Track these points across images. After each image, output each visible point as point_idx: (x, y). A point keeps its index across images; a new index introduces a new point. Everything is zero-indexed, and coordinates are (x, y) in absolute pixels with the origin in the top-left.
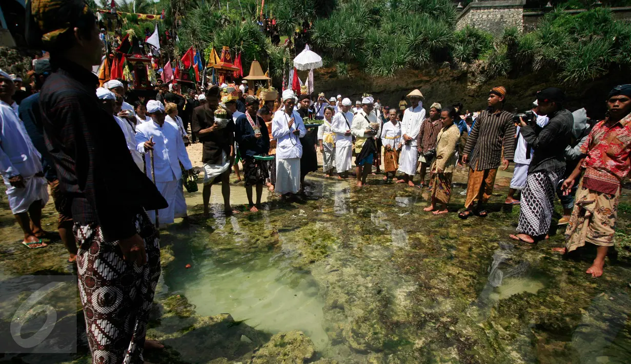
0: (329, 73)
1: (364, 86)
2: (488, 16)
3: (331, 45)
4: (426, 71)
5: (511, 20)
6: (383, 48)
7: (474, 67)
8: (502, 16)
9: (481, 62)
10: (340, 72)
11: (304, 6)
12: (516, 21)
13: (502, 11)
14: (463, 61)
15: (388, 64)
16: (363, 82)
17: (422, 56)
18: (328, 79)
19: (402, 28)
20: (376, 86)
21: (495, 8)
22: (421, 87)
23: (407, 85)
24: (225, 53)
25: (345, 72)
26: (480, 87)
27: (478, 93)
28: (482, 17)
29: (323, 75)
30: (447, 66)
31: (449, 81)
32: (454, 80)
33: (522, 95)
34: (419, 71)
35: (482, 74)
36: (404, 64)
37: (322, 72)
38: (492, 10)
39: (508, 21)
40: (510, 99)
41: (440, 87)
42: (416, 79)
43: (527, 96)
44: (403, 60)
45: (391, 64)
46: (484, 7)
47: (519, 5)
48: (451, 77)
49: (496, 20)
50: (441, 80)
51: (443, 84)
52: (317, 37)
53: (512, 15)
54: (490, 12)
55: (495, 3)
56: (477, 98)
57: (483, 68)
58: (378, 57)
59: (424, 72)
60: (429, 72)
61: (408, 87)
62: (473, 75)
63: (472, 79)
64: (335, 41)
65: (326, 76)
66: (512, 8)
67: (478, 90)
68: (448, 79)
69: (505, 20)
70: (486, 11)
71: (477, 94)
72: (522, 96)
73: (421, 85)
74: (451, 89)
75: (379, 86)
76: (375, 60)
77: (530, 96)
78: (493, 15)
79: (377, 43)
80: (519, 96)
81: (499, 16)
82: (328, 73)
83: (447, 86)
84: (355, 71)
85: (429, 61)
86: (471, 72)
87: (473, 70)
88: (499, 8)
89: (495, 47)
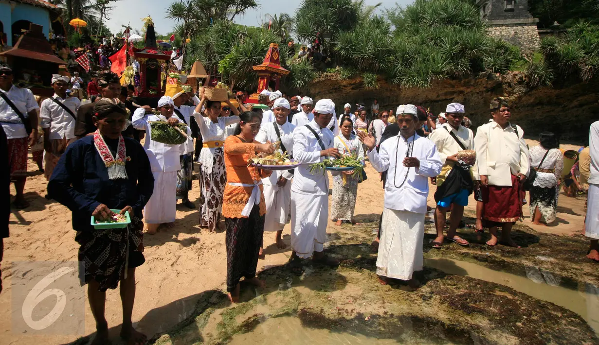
0: (353, 84)
1: (389, 97)
2: (501, 33)
3: (356, 56)
4: (464, 81)
5: (526, 36)
6: (414, 58)
7: (509, 76)
8: (516, 32)
9: (516, 72)
10: (368, 84)
11: (327, 20)
12: (532, 37)
13: (515, 28)
14: (496, 72)
15: (424, 74)
16: (388, 94)
17: (461, 66)
18: (351, 90)
19: (432, 39)
20: (404, 97)
21: (507, 25)
22: (454, 98)
23: (438, 96)
24: (273, 51)
25: (373, 83)
26: (520, 98)
27: (517, 104)
28: (495, 33)
29: (345, 86)
30: (484, 77)
31: (482, 92)
32: (487, 91)
33: (566, 106)
34: (457, 81)
35: (520, 84)
36: (442, 73)
37: (345, 83)
38: (504, 27)
39: (523, 37)
40: (553, 111)
41: (472, 99)
42: (451, 90)
43: (573, 108)
44: (441, 70)
45: (428, 73)
46: (496, 25)
47: (532, 23)
48: (485, 87)
49: (511, 36)
50: (474, 91)
51: (476, 95)
52: (341, 49)
53: (527, 32)
54: (502, 30)
55: (506, 22)
56: (516, 110)
57: (521, 78)
58: (410, 67)
59: (462, 82)
60: (469, 82)
61: (438, 99)
62: (510, 86)
63: (509, 89)
64: (362, 52)
65: (349, 88)
66: (525, 26)
67: (517, 101)
68: (481, 90)
69: (520, 36)
70: (498, 28)
71: (515, 105)
72: (567, 108)
73: (453, 97)
74: (485, 101)
75: (406, 98)
76: (407, 70)
77: (576, 107)
78: (506, 31)
79: (408, 54)
80: (562, 108)
81: (513, 32)
82: (351, 84)
83: (480, 97)
84: (381, 82)
85: (470, 71)
86: (506, 83)
87: (509, 81)
88: (511, 25)
89: (526, 58)
